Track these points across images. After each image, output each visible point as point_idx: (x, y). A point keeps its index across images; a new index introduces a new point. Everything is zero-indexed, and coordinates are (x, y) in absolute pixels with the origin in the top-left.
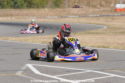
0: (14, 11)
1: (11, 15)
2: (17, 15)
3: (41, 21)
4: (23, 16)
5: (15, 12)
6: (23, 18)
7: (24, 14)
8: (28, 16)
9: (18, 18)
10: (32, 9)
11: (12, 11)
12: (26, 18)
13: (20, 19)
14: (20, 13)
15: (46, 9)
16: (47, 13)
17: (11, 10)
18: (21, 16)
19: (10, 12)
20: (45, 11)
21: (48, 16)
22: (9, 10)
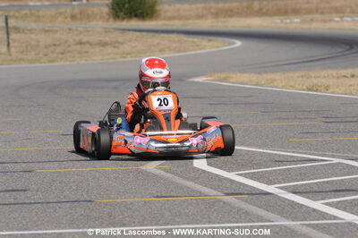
9: (311, 20)
18: (322, 13)
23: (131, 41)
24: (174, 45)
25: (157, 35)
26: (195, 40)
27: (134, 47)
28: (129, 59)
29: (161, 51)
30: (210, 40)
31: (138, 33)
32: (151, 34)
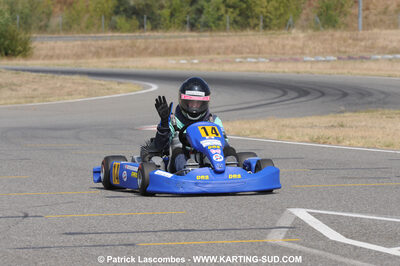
0: (196, 39)
1: (188, 52)
2: (208, 51)
3: (286, 70)
4: (224, 53)
5: (198, 41)
6: (227, 61)
7: (227, 48)
8: (242, 53)
9: (211, 60)
10: (250, 32)
11: (189, 39)
12: (238, 60)
13: (218, 63)
14: (216, 45)
15: (294, 31)
16: (299, 44)
17: (183, 34)
18: (219, 54)
19: (183, 40)
20: (294, 39)
21: (303, 53)
22: (176, 34)
23: (27, 82)
24: (81, 88)
25: (56, 76)
26: (103, 83)
27: (35, 90)
28: (36, 103)
29: (70, 94)
30: (121, 83)
31: (35, 74)
32: (50, 75)
